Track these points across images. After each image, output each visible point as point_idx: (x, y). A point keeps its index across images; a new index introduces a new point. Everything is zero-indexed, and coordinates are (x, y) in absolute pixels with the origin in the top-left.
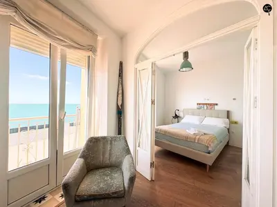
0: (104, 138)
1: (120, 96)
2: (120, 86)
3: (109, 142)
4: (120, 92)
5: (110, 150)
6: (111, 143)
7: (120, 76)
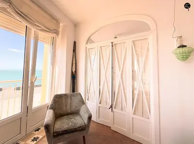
0: (65, 95)
1: (74, 65)
2: (74, 58)
3: (69, 98)
4: (74, 62)
5: (71, 103)
6: (71, 98)
7: (74, 51)
